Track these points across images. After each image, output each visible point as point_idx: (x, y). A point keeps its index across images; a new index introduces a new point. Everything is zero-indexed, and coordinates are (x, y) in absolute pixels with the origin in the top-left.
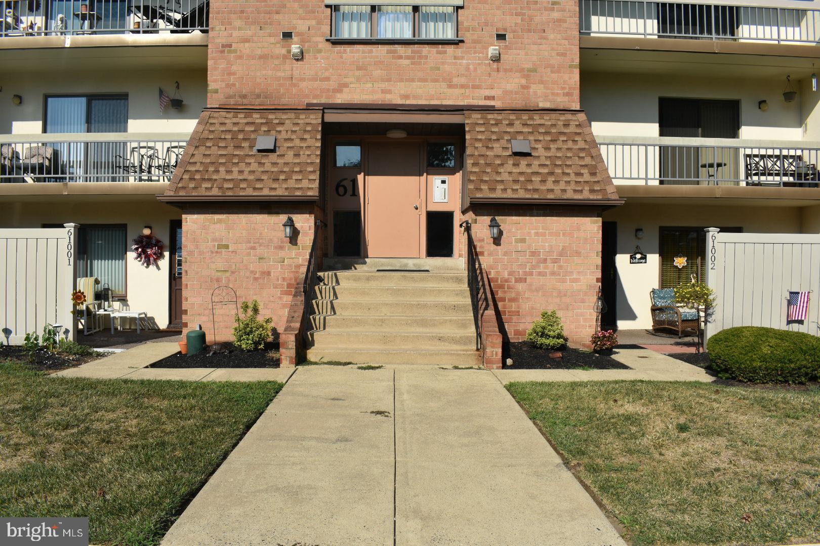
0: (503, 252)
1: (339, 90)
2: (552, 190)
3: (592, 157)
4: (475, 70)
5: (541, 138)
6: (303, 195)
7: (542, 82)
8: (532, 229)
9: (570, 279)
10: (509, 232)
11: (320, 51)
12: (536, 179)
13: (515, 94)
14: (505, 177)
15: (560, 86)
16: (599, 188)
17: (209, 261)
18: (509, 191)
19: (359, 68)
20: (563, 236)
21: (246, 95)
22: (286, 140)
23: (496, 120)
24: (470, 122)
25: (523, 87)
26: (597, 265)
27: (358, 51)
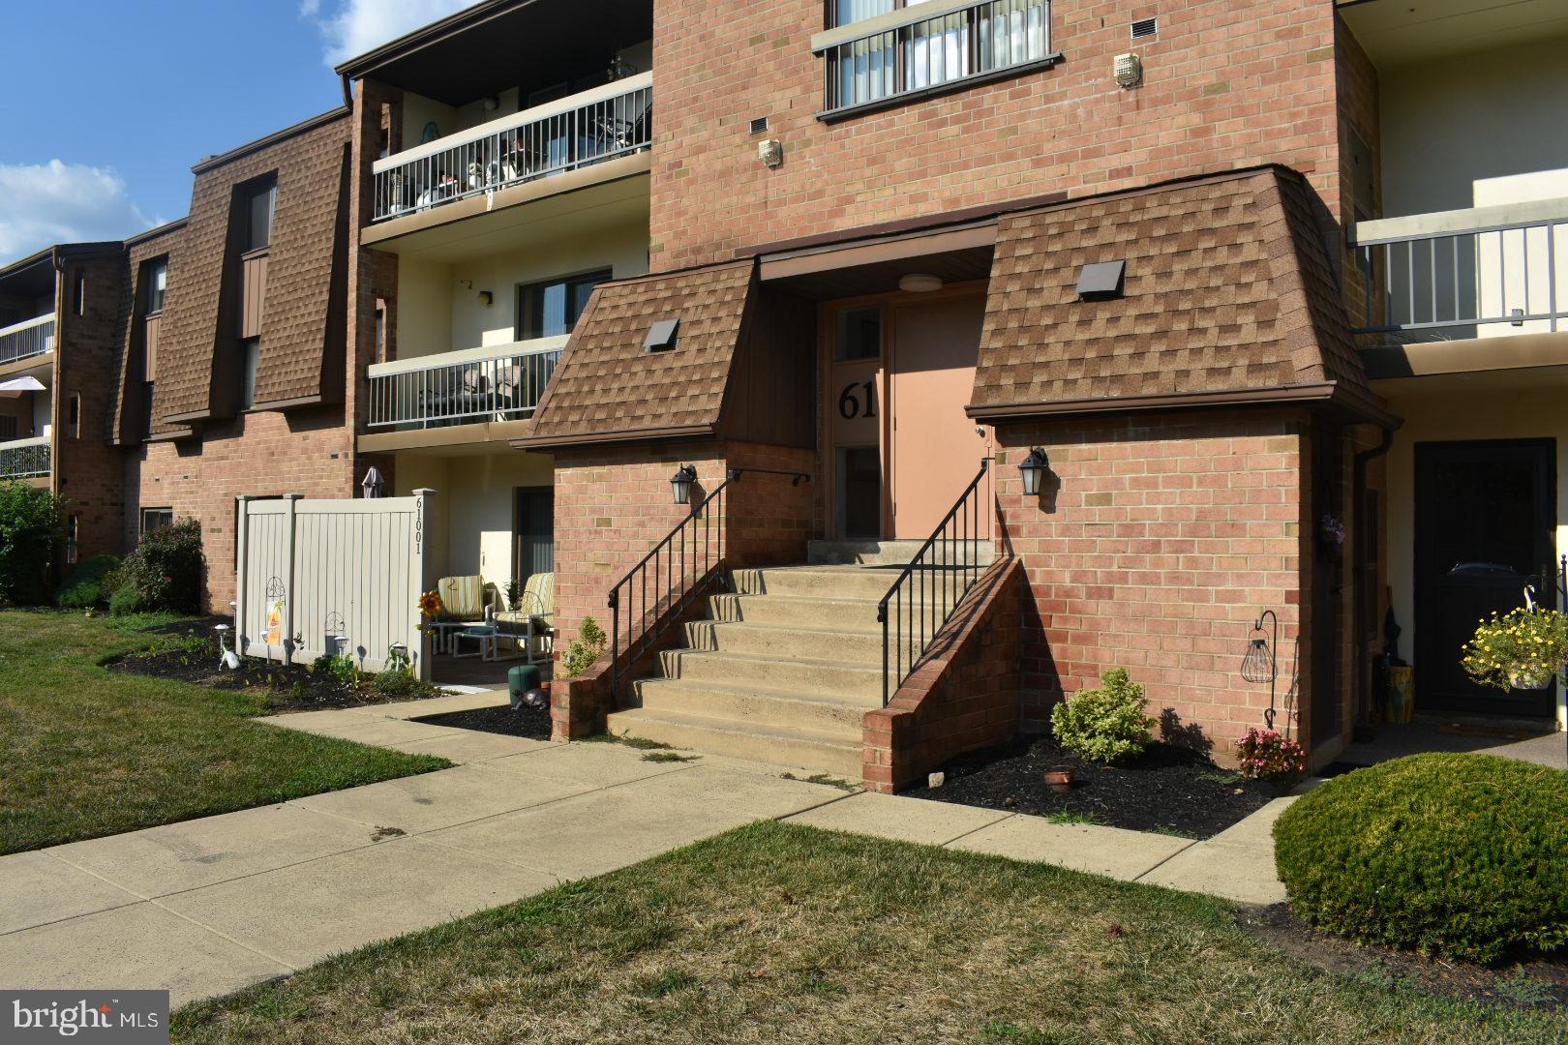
0: (1059, 527)
1: (838, 212)
2: (1156, 375)
3: (1271, 280)
4: (1090, 114)
5: (1153, 251)
6: (695, 424)
7: (1241, 111)
8: (1125, 471)
9: (1217, 592)
10: (1073, 480)
11: (807, 143)
12: (1123, 351)
13: (1178, 153)
14: (1056, 353)
15: (1285, 111)
16: (1273, 359)
17: (586, 548)
18: (1058, 385)
19: (872, 162)
20: (1198, 486)
21: (700, 247)
22: (693, 323)
23: (1061, 224)
24: (1004, 240)
25: (1197, 133)
26: (1287, 559)
27: (869, 128)
